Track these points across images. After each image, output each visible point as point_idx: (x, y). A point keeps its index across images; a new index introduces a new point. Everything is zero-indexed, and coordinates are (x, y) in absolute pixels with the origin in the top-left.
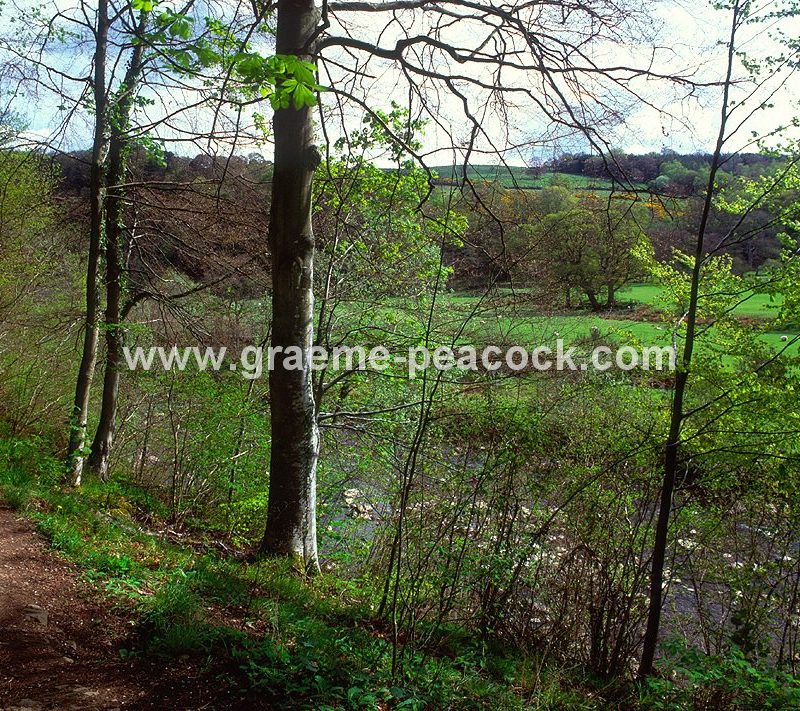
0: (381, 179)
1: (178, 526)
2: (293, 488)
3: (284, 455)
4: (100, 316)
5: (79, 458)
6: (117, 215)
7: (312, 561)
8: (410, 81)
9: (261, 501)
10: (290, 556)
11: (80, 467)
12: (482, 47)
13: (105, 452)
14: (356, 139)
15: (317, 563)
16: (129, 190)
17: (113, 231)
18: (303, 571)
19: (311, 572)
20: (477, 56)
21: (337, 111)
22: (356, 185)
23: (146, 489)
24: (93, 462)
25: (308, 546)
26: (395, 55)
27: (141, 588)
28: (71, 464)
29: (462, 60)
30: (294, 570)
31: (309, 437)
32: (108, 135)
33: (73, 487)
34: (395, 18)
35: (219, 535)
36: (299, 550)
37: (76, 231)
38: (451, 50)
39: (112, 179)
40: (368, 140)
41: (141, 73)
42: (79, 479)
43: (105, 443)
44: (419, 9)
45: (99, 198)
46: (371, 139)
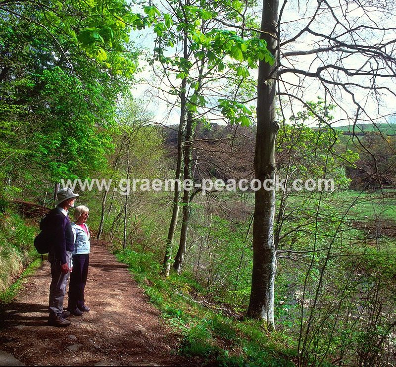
0: (312, 134)
1: (210, 300)
2: (263, 286)
3: (259, 270)
4: (180, 200)
5: (169, 264)
6: (189, 153)
7: (271, 324)
8: (325, 87)
9: (248, 291)
10: (260, 320)
11: (169, 267)
12: (362, 67)
13: (180, 262)
14: (300, 116)
15: (274, 325)
16: (195, 142)
17: (187, 161)
18: (266, 329)
19: (270, 329)
20: (360, 72)
21: (289, 103)
22: (300, 138)
23: (197, 281)
24: (175, 266)
25: (269, 316)
26: (317, 75)
27: (186, 325)
28: (165, 266)
29: (352, 75)
30: (262, 327)
31: (271, 262)
32: (186, 118)
33: (166, 277)
34: (318, 57)
35: (228, 306)
36: (265, 318)
37: (172, 161)
38: (346, 71)
39: (187, 138)
40: (306, 116)
41: (201, 90)
42: (168, 273)
43: (181, 258)
44: (330, 51)
45: (181, 146)
46: (308, 115)
